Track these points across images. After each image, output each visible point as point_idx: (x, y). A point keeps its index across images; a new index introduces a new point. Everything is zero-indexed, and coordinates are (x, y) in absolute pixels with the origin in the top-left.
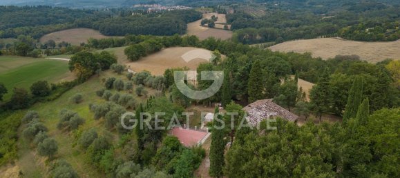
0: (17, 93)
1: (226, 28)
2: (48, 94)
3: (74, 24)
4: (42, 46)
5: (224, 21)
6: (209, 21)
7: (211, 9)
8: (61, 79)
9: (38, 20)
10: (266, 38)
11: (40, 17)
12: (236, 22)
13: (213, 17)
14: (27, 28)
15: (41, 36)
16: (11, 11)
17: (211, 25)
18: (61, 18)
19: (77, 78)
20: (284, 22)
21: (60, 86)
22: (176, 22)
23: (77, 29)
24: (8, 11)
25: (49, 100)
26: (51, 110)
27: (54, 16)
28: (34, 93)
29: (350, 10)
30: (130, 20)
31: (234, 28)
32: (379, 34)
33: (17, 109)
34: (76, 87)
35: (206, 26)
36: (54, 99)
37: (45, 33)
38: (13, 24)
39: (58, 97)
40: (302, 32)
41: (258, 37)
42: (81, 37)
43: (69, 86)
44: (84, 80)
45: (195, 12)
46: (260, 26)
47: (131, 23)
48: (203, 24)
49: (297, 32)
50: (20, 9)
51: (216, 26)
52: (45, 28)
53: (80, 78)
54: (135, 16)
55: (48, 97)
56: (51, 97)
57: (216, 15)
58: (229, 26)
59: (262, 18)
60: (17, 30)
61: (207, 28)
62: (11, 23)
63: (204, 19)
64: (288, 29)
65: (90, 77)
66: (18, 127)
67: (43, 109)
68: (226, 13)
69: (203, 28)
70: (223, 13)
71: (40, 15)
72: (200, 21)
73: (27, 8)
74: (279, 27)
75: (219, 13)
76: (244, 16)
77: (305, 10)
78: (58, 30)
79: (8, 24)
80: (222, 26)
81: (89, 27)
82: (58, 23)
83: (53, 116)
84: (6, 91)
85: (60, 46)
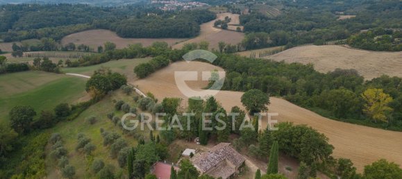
0: (44, 116)
1: (239, 30)
2: (69, 114)
3: (92, 25)
4: (63, 48)
5: (238, 22)
6: (223, 22)
7: (226, 9)
8: (79, 98)
9: (59, 19)
10: (277, 42)
11: (61, 17)
12: (249, 24)
13: (227, 18)
14: (49, 29)
15: (62, 37)
16: (34, 10)
17: (224, 27)
18: (81, 17)
19: (92, 98)
20: (297, 24)
21: (78, 107)
22: (189, 24)
23: (96, 31)
24: (31, 10)
25: (69, 120)
26: (70, 130)
27: (74, 15)
28: (57, 114)
29: (369, 8)
30: (145, 22)
31: (247, 30)
32: (386, 44)
33: (43, 129)
34: (92, 107)
35: (219, 28)
36: (73, 119)
37: (66, 34)
38: (36, 24)
39: (77, 117)
40: (312, 37)
41: (269, 41)
42: (99, 39)
43: (86, 106)
44: (98, 100)
45: (210, 12)
46: (274, 28)
47: (146, 26)
48: (216, 25)
49: (307, 37)
50: (42, 8)
51: (229, 27)
52: (66, 29)
53: (94, 99)
54: (150, 17)
55: (68, 117)
56: (71, 117)
57: (230, 15)
58: (242, 28)
59: (276, 19)
60: (40, 31)
61: (220, 30)
62: (35, 22)
63: (217, 20)
64: (300, 33)
65: (103, 97)
66: (45, 146)
67: (64, 129)
68: (240, 14)
69: (216, 30)
70: (238, 13)
71: (61, 14)
72: (214, 21)
73: (49, 7)
74: (291, 30)
75: (234, 13)
76: (257, 18)
77: (323, 8)
78: (77, 31)
79: (32, 24)
80: (235, 28)
81: (106, 28)
82: (77, 23)
83: (72, 136)
84: (35, 114)
85: (79, 48)
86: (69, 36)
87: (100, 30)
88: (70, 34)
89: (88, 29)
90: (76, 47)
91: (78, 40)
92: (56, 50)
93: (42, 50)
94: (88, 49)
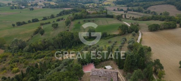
4: (145, 12)
19: (119, 33)
25: (105, 39)
34: (116, 37)
44: (121, 35)
65: (123, 34)
85: (152, 13)
86: (152, 7)
87: (168, 5)
88: (153, 5)
89: (163, 4)
90: (151, 12)
91: (155, 9)
92: (142, 12)
93: (137, 11)
94: (156, 14)
